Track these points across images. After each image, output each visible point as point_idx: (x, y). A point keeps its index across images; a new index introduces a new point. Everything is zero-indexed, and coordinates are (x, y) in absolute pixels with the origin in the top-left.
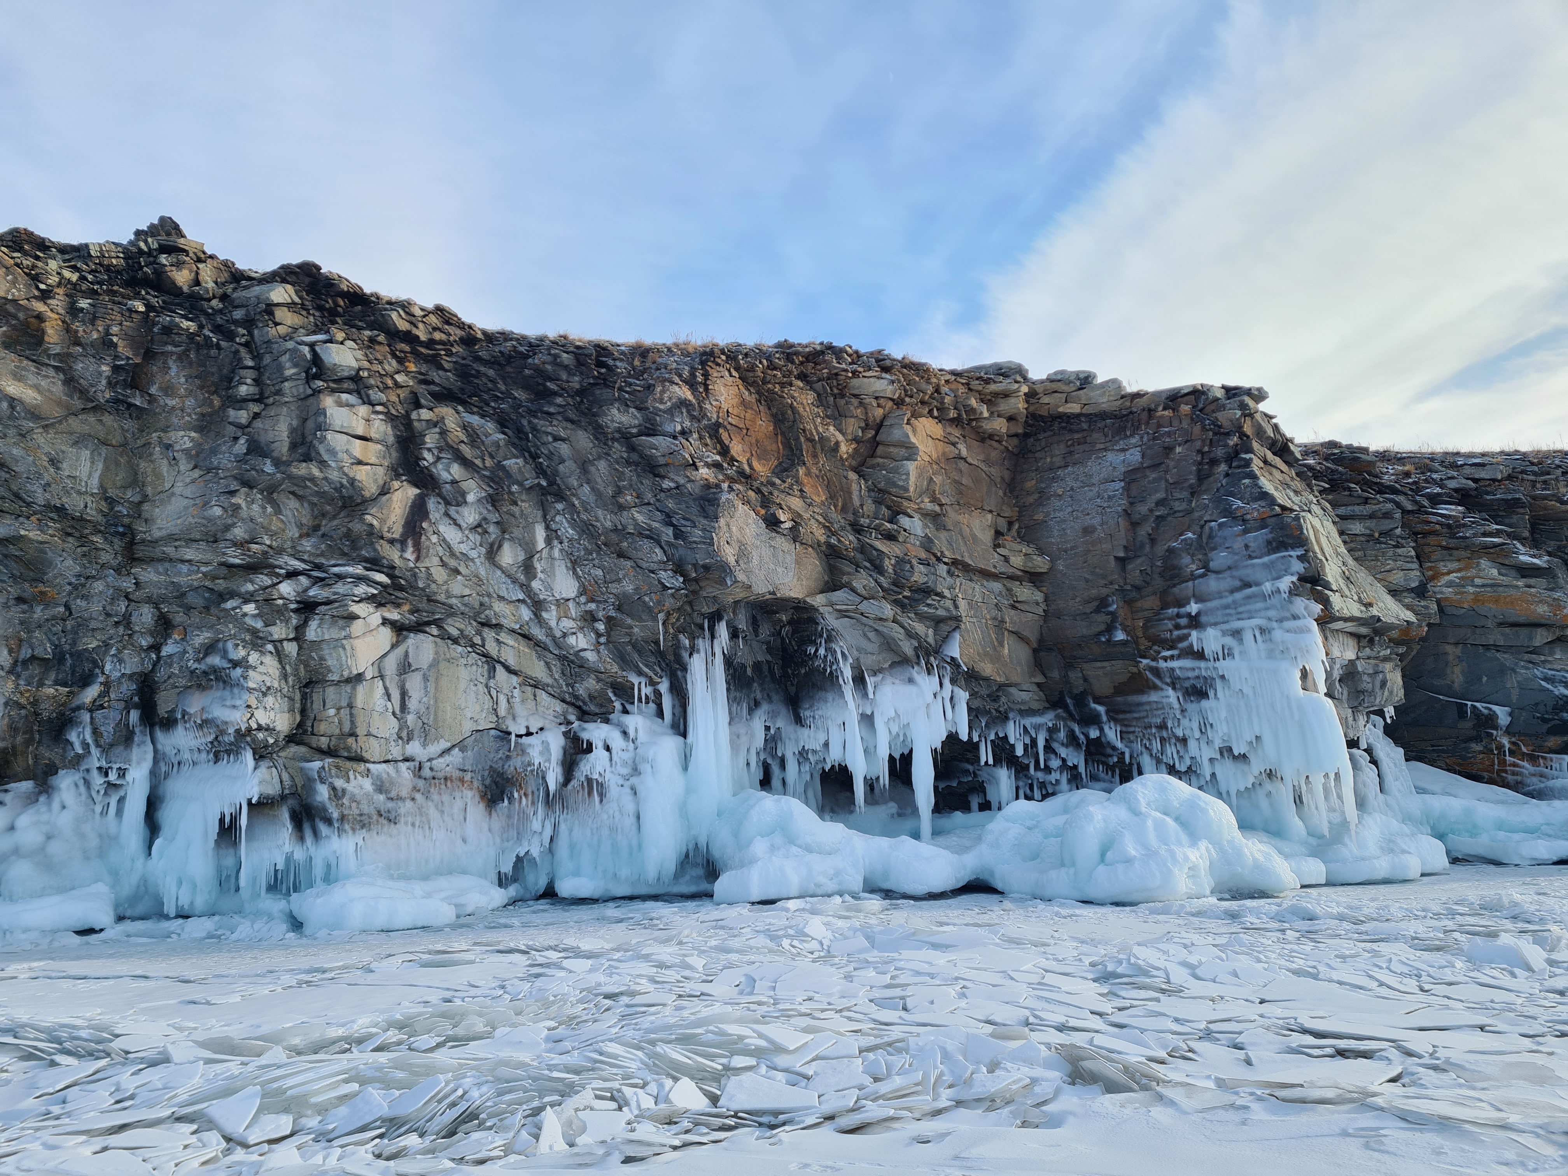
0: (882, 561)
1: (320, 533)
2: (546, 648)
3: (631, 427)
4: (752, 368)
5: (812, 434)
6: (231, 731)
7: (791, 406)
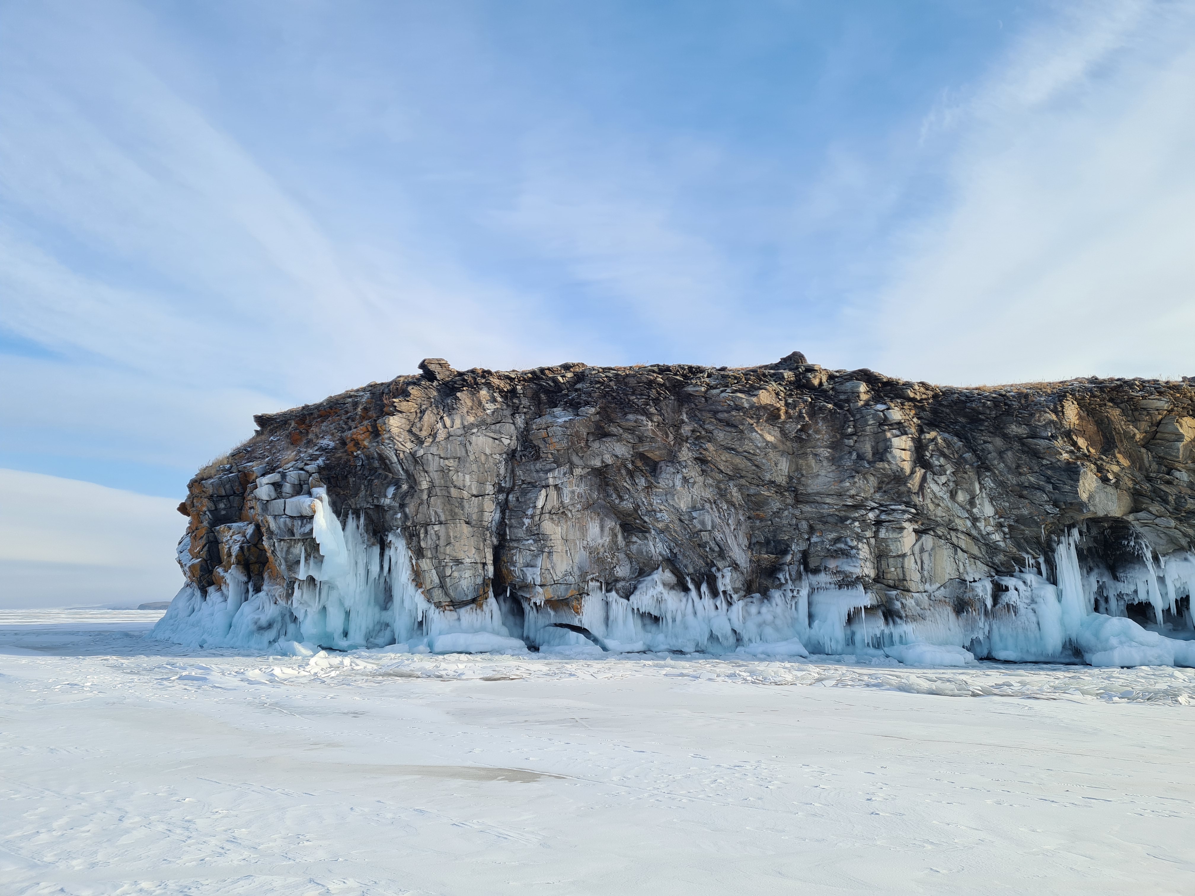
0: (1167, 497)
1: (882, 490)
2: (978, 540)
3: (1023, 434)
4: (1083, 398)
5: (1119, 430)
6: (854, 576)
7: (1107, 417)
